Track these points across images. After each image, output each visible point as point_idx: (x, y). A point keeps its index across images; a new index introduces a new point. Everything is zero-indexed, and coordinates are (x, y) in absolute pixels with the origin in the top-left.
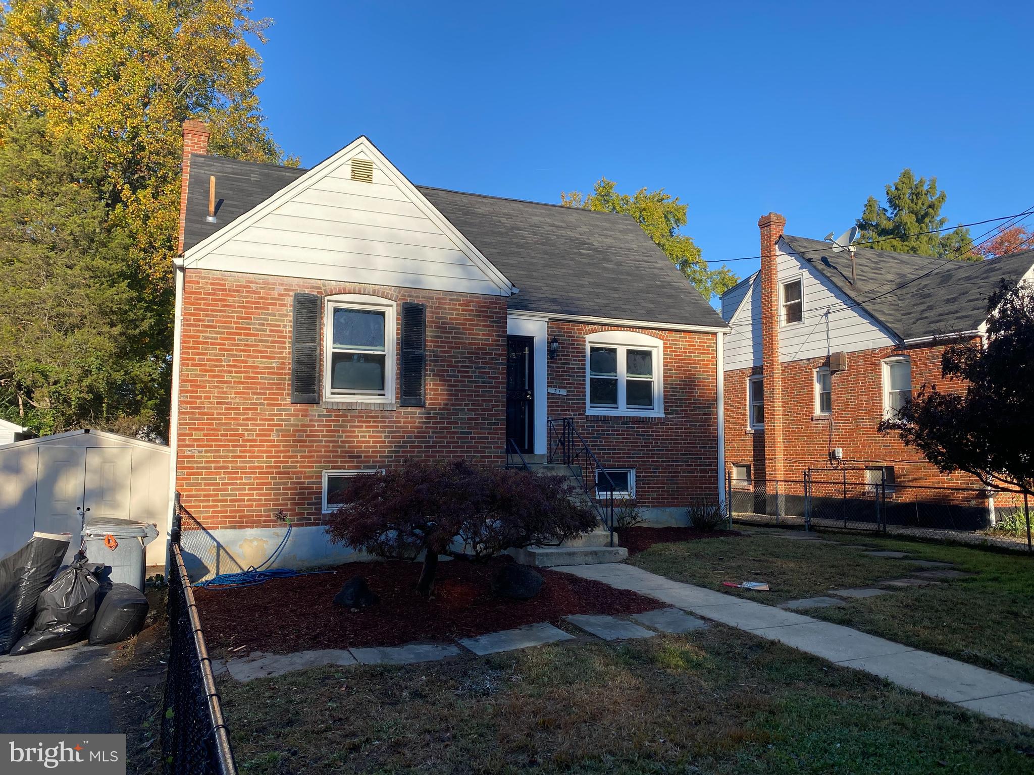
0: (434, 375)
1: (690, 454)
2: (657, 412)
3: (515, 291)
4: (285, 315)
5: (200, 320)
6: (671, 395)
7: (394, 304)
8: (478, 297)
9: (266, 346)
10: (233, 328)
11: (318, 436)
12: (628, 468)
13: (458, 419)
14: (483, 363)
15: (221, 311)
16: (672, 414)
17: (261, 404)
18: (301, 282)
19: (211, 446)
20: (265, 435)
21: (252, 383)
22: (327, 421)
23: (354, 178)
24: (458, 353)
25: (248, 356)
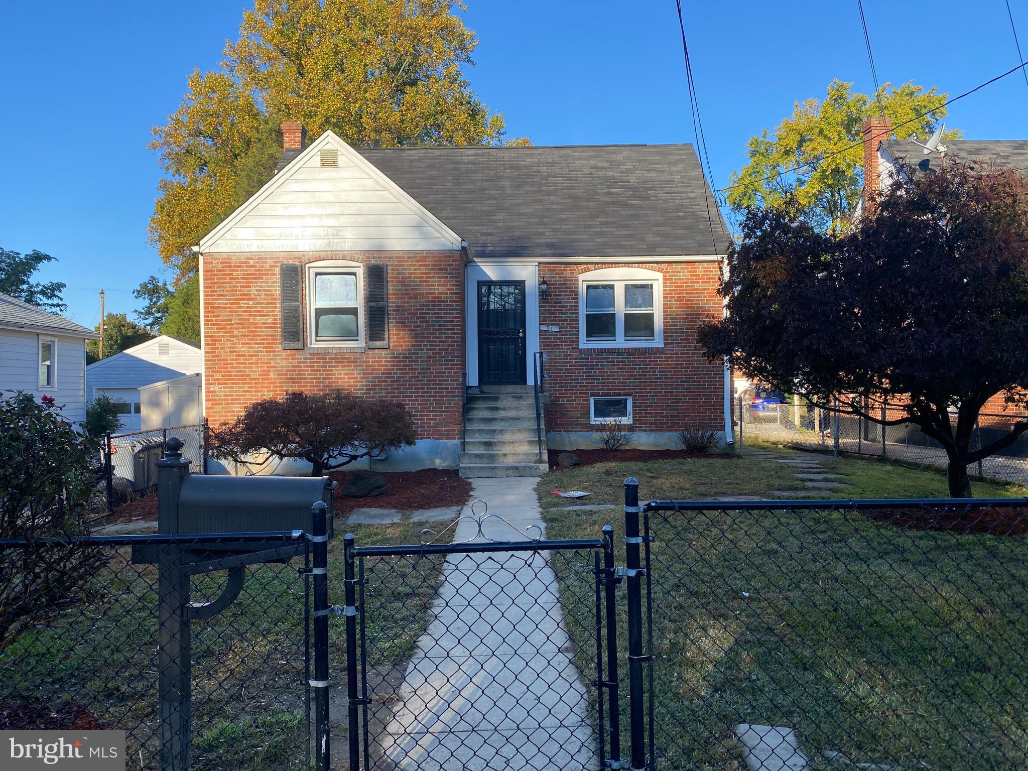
0: (396, 322)
1: (692, 382)
2: (658, 342)
3: (465, 244)
4: (276, 282)
5: (214, 291)
6: (671, 326)
7: (361, 265)
8: (432, 253)
9: (262, 308)
10: (238, 295)
11: (305, 374)
12: (623, 395)
13: (418, 357)
14: (439, 309)
15: (229, 283)
16: (673, 343)
17: (261, 352)
18: (286, 255)
19: (227, 384)
20: (265, 375)
21: (253, 336)
22: (310, 363)
23: (323, 165)
24: (416, 302)
25: (250, 316)
